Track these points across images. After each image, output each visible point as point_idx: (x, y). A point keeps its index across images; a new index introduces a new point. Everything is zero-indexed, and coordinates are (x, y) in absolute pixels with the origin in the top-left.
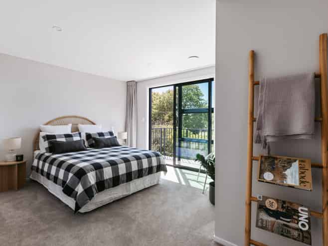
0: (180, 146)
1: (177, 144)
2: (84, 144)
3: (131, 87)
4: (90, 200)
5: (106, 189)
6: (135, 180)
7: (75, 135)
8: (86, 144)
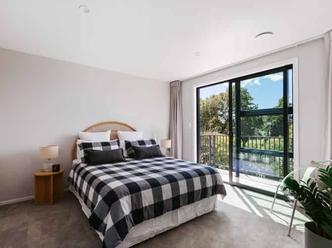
0: (238, 159)
1: (234, 155)
2: (122, 153)
3: (175, 88)
4: (122, 240)
5: (145, 220)
6: (184, 207)
7: (113, 144)
8: (125, 154)
